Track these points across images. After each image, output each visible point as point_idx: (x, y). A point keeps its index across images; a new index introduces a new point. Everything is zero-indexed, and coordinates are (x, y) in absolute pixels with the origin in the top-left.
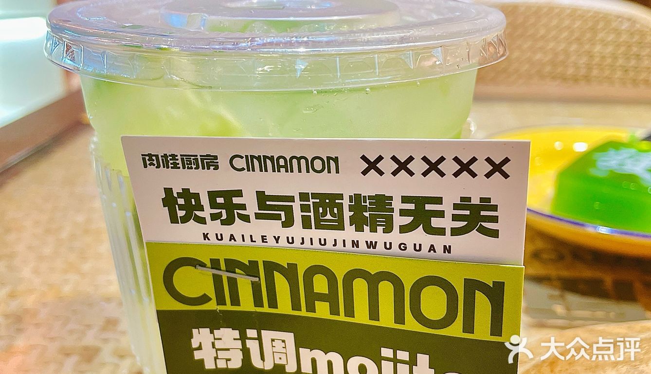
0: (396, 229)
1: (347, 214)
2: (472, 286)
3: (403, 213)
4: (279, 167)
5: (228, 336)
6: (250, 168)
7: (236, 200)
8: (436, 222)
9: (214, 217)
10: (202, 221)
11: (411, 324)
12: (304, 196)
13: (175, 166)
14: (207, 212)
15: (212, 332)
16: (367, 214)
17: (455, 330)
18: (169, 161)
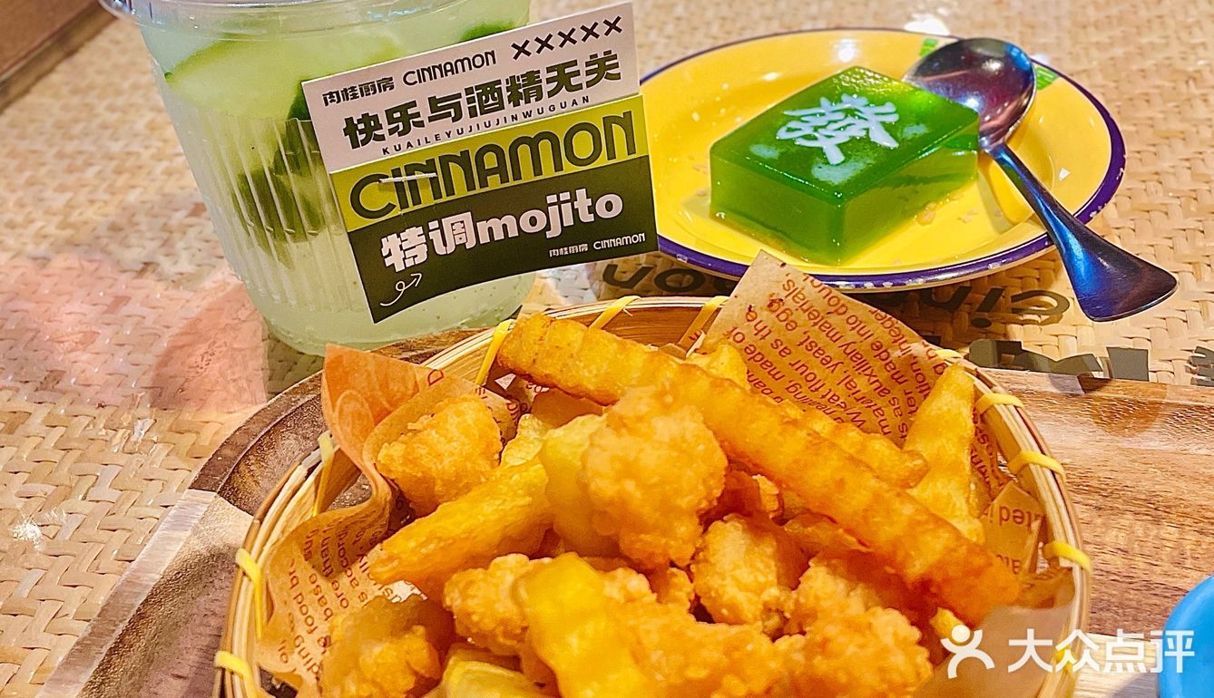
0: (545, 95)
1: (506, 94)
2: (608, 121)
3: (549, 81)
4: (446, 71)
5: (413, 235)
6: (421, 79)
7: (410, 111)
8: (574, 81)
9: (391, 132)
10: (382, 138)
11: (569, 168)
12: (469, 91)
13: (355, 96)
14: (386, 127)
15: (399, 236)
16: (521, 90)
17: (603, 161)
18: (349, 94)
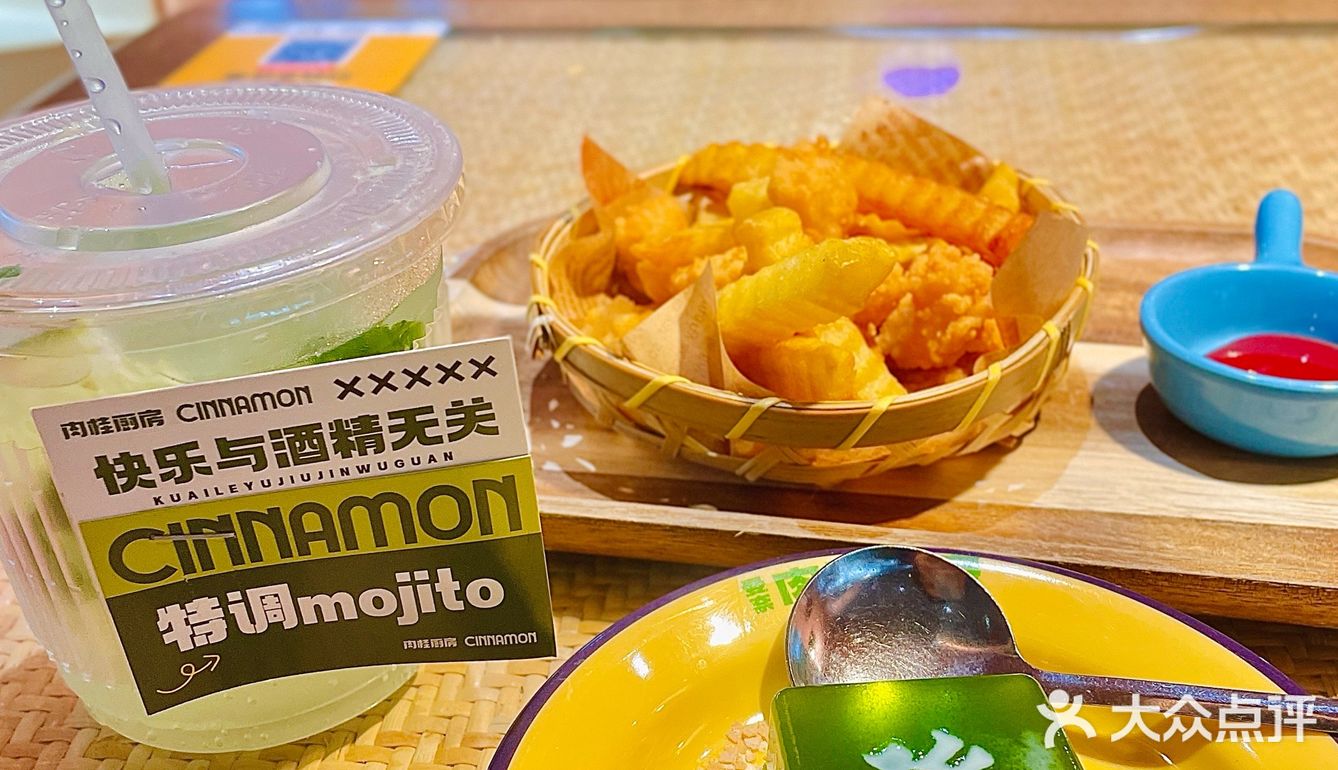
0: (388, 446)
1: (329, 443)
2: (481, 486)
3: (393, 429)
4: (240, 409)
5: (205, 607)
6: (203, 414)
7: (190, 454)
8: (430, 432)
9: (164, 477)
10: (152, 484)
11: (425, 541)
12: (274, 434)
13: (107, 430)
14: (156, 473)
15: (183, 607)
16: (352, 439)
17: (473, 535)
18: (99, 426)
